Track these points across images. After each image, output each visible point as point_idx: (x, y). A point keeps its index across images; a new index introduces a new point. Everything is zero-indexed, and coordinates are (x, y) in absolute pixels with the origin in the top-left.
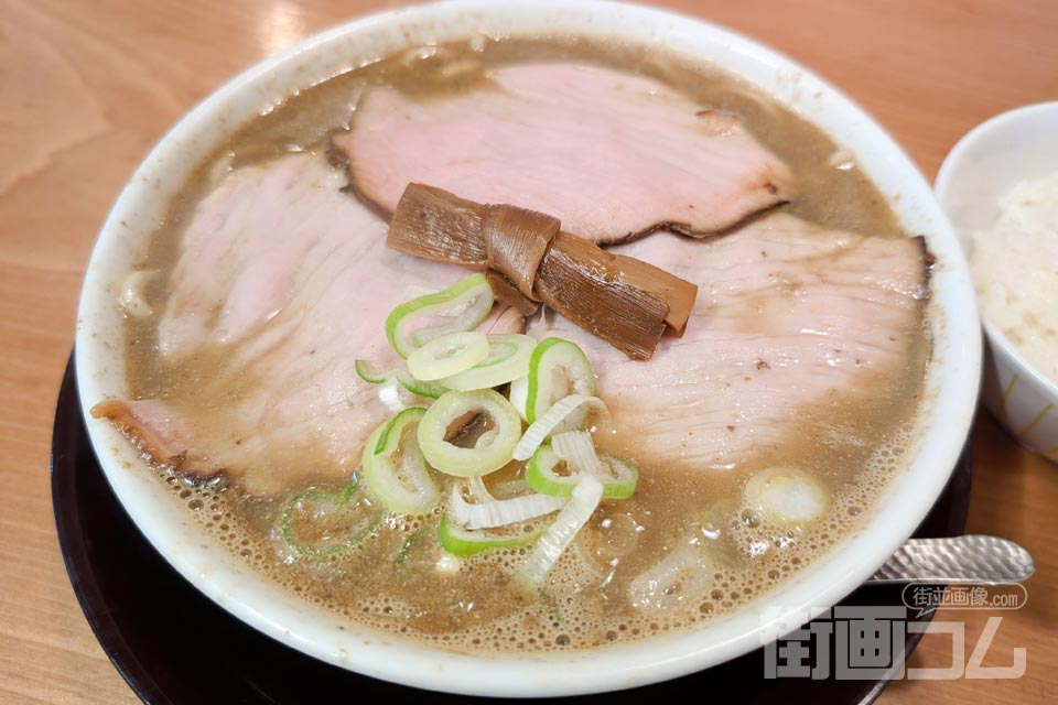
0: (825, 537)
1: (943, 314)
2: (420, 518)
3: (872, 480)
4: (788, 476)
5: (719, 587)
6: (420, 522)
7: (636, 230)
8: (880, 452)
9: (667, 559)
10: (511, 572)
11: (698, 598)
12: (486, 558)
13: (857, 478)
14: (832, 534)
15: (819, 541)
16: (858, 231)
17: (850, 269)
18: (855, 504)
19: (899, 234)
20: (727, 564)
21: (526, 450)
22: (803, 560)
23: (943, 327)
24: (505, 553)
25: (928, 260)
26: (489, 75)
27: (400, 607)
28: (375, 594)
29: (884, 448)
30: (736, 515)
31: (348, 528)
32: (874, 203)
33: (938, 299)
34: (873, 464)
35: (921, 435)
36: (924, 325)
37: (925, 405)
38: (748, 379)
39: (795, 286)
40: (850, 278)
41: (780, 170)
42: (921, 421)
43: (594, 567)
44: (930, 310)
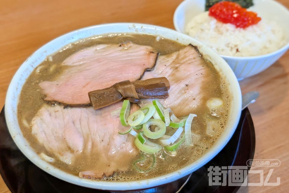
0: (228, 104)
1: (208, 55)
2: (161, 150)
3: (225, 91)
4: (212, 100)
5: (220, 123)
6: (161, 151)
7: (141, 74)
8: (221, 86)
9: (207, 125)
10: (186, 146)
11: (219, 128)
12: (179, 147)
13: (222, 93)
14: (228, 103)
15: (227, 106)
16: (176, 51)
17: (183, 59)
18: (226, 96)
19: (184, 47)
20: (218, 120)
21: (168, 123)
22: (228, 110)
23: (210, 58)
24: (182, 144)
25: (196, 48)
26: (63, 64)
27: (175, 165)
28: (168, 167)
29: (221, 85)
30: (210, 111)
31: (150, 161)
32: (173, 43)
33: (204, 54)
34: (222, 88)
35: (225, 78)
36: (206, 60)
37: (221, 73)
38: (187, 89)
39: (177, 68)
40: (185, 60)
41: (150, 48)
42: (223, 76)
43: (198, 135)
44: (205, 57)
